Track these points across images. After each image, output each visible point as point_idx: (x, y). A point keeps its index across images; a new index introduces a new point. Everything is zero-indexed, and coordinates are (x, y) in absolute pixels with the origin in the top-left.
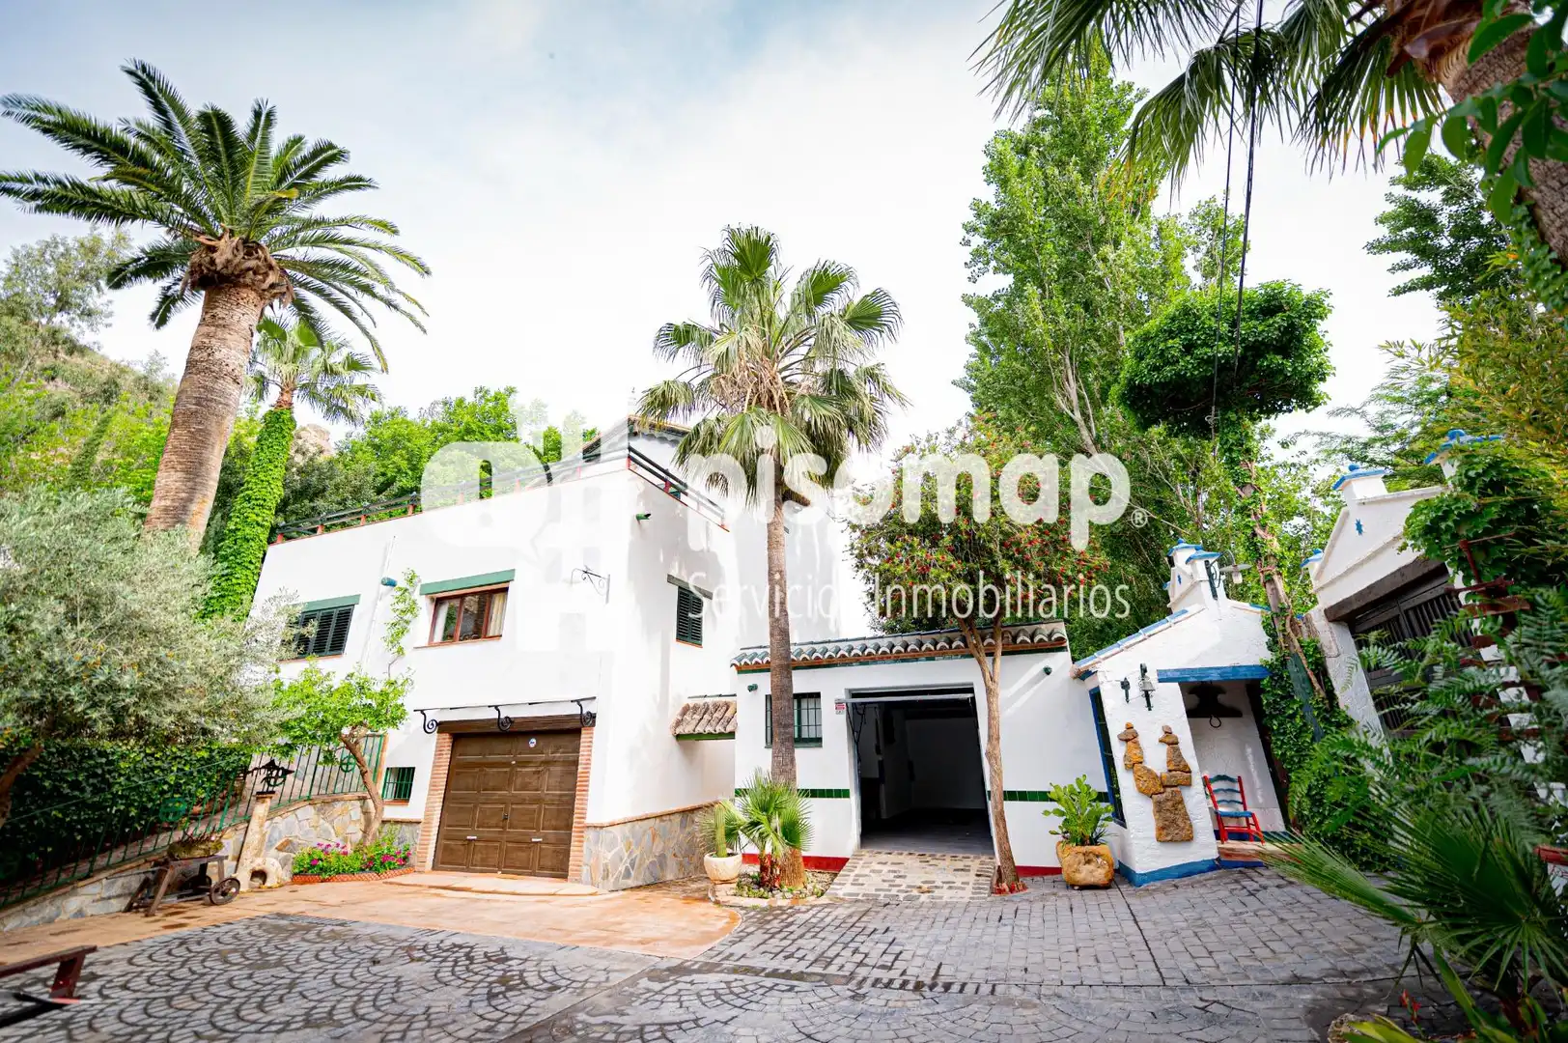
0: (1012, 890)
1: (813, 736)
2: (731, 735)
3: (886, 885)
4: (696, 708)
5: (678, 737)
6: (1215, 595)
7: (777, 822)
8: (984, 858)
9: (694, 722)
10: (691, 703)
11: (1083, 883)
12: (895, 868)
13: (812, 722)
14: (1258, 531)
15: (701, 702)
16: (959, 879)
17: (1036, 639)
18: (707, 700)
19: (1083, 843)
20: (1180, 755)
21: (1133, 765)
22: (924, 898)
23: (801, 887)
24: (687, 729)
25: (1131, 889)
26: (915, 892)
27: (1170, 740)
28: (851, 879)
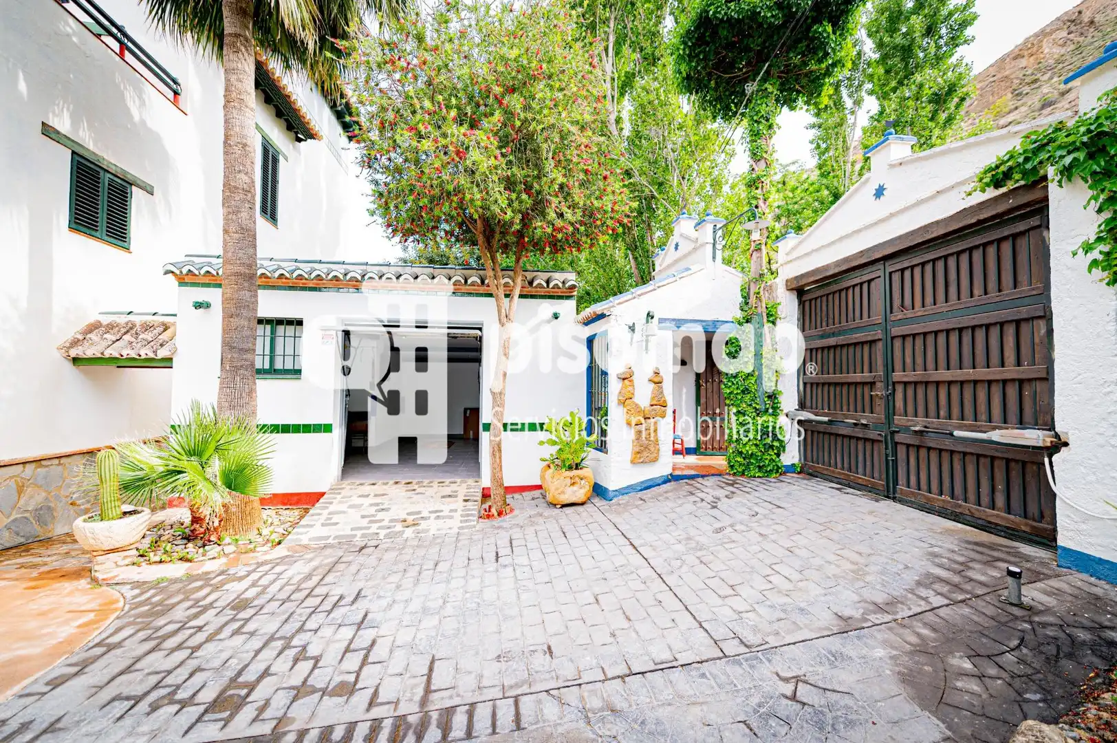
0: (500, 514)
1: (289, 366)
2: (167, 363)
3: (365, 522)
4: (110, 327)
5: (76, 360)
6: (714, 258)
7: (216, 467)
8: (471, 482)
9: (105, 344)
10: (106, 320)
11: (566, 502)
12: (378, 500)
13: (289, 351)
14: (761, 203)
15: (122, 320)
16: (446, 507)
17: (551, 285)
18: (131, 317)
19: (570, 468)
20: (662, 393)
21: (625, 401)
22: (409, 532)
23: (253, 535)
24: (89, 351)
25: (604, 502)
26: (399, 527)
27: (657, 381)
28: (322, 519)
